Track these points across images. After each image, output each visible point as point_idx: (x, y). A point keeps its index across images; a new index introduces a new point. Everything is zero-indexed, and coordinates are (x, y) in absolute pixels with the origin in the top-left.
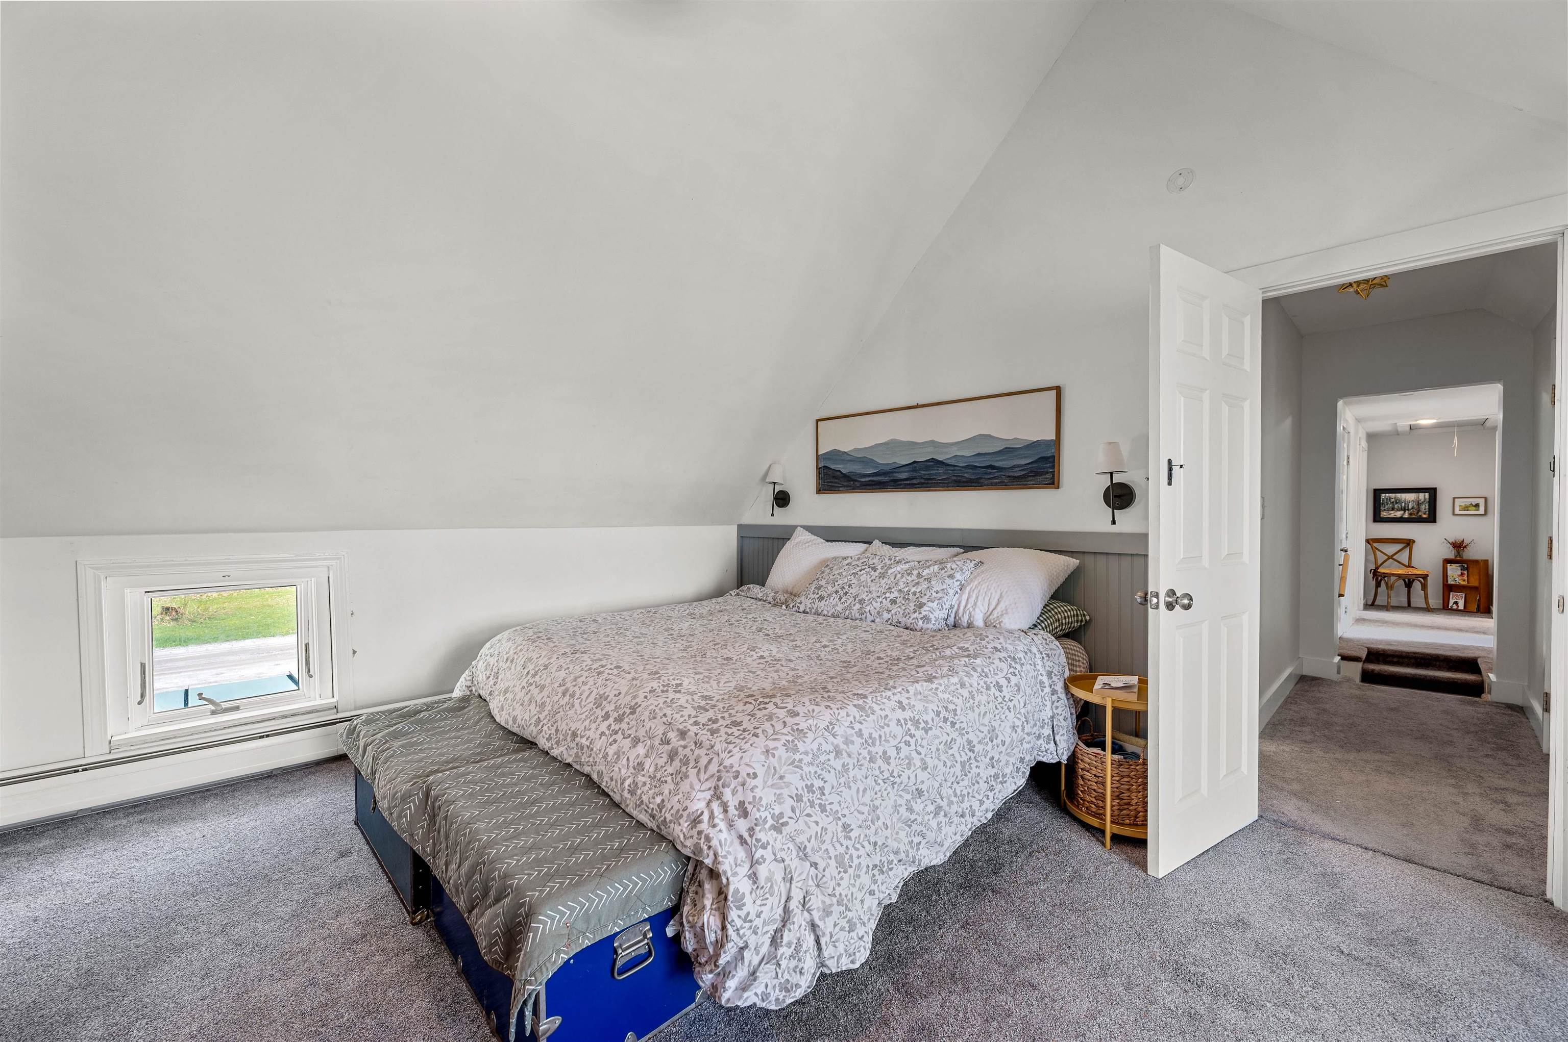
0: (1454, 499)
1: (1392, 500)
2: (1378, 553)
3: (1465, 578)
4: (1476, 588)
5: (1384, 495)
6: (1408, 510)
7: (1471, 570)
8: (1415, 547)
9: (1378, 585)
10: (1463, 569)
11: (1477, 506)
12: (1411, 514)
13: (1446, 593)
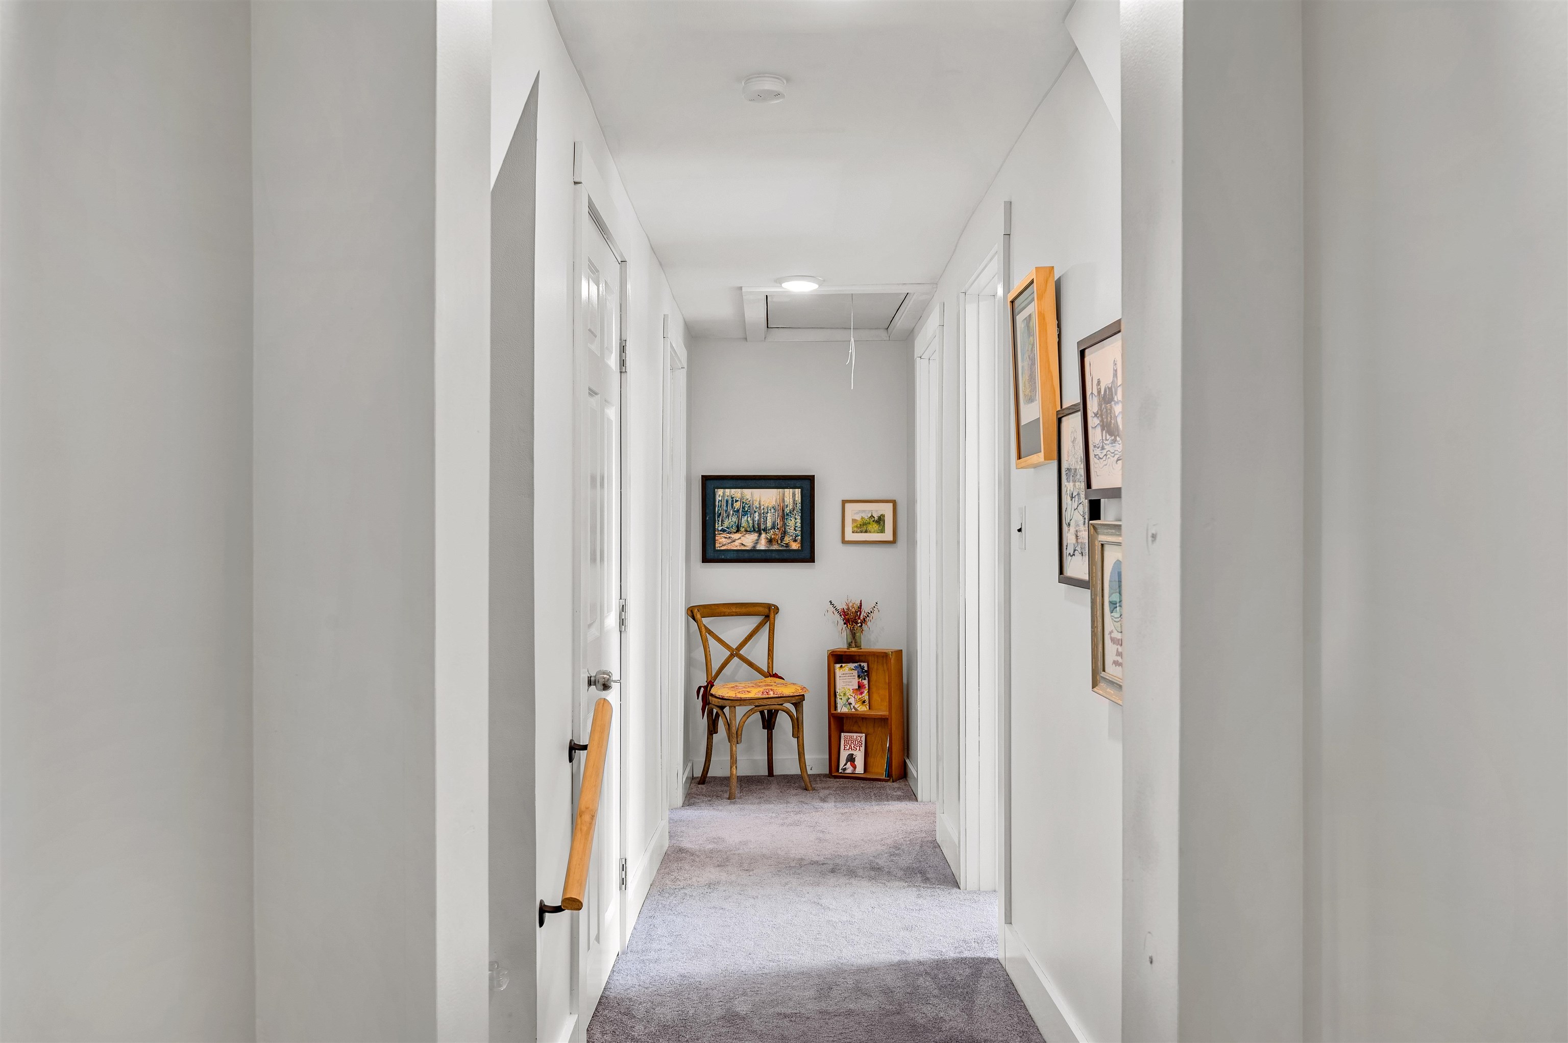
0: (844, 502)
1: (737, 505)
2: (712, 642)
3: (865, 696)
4: (883, 721)
5: (720, 492)
6: (765, 530)
7: (874, 676)
8: (780, 621)
9: (712, 729)
10: (864, 674)
11: (880, 520)
12: (770, 541)
13: (834, 734)
